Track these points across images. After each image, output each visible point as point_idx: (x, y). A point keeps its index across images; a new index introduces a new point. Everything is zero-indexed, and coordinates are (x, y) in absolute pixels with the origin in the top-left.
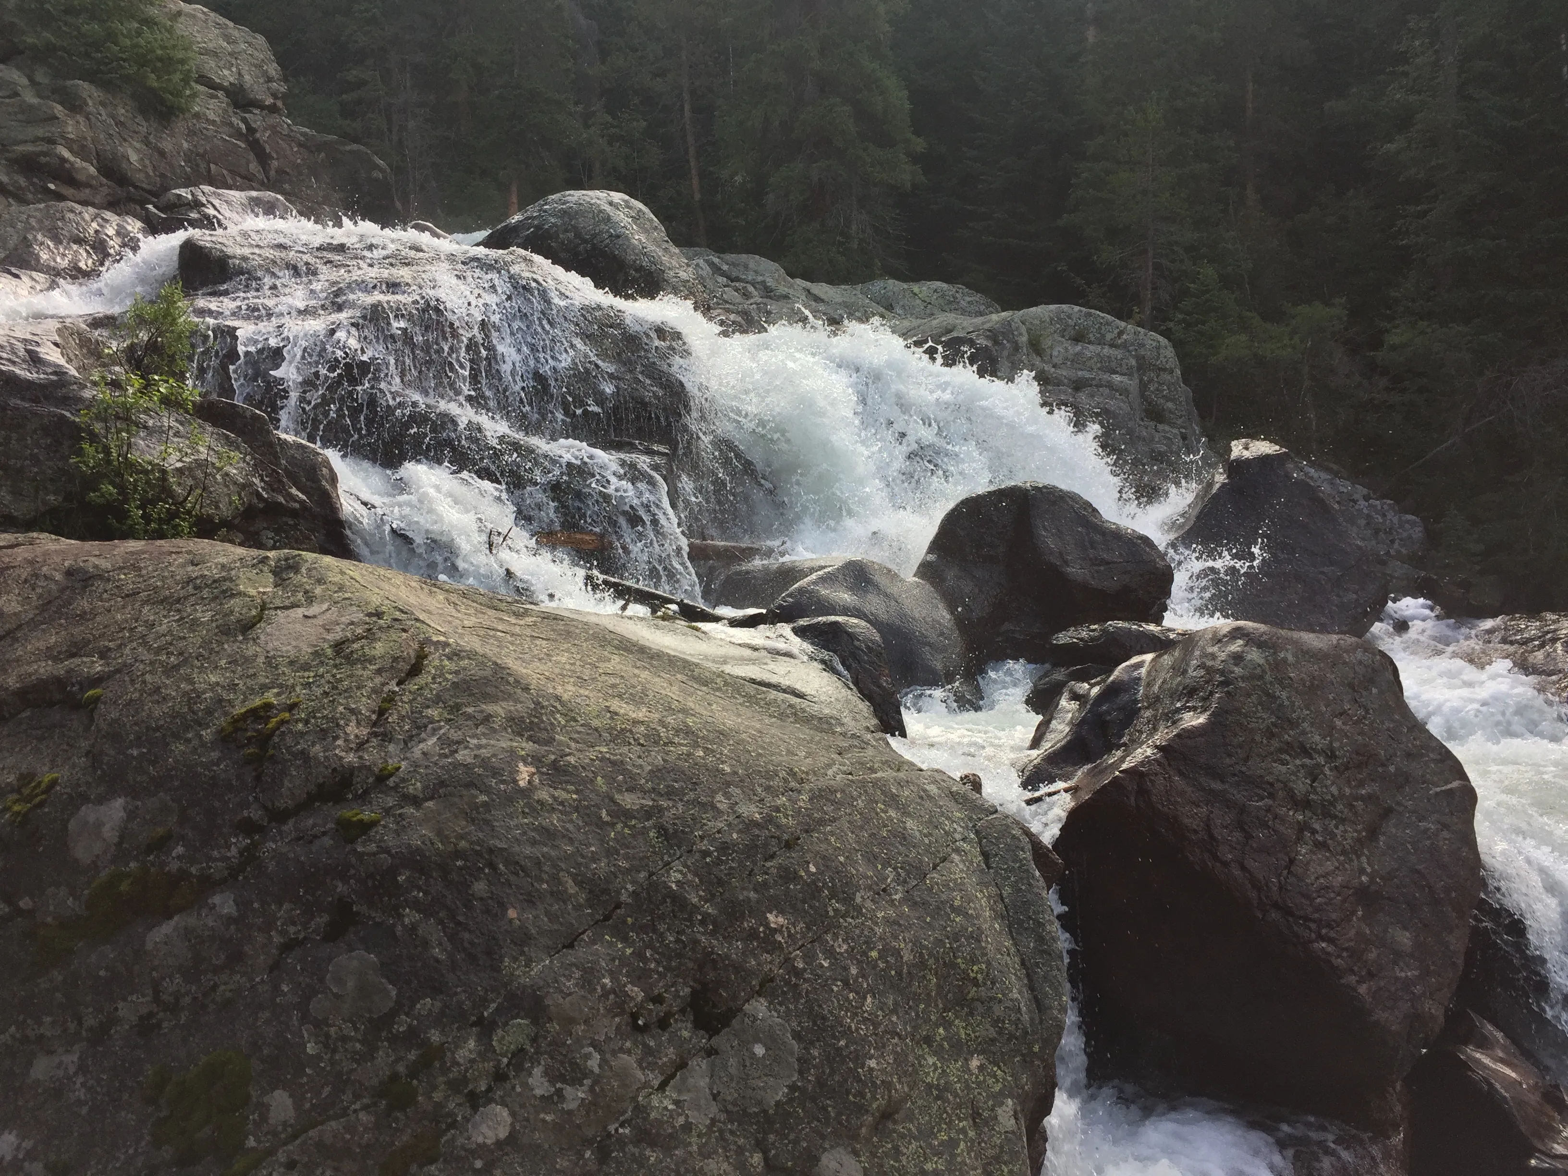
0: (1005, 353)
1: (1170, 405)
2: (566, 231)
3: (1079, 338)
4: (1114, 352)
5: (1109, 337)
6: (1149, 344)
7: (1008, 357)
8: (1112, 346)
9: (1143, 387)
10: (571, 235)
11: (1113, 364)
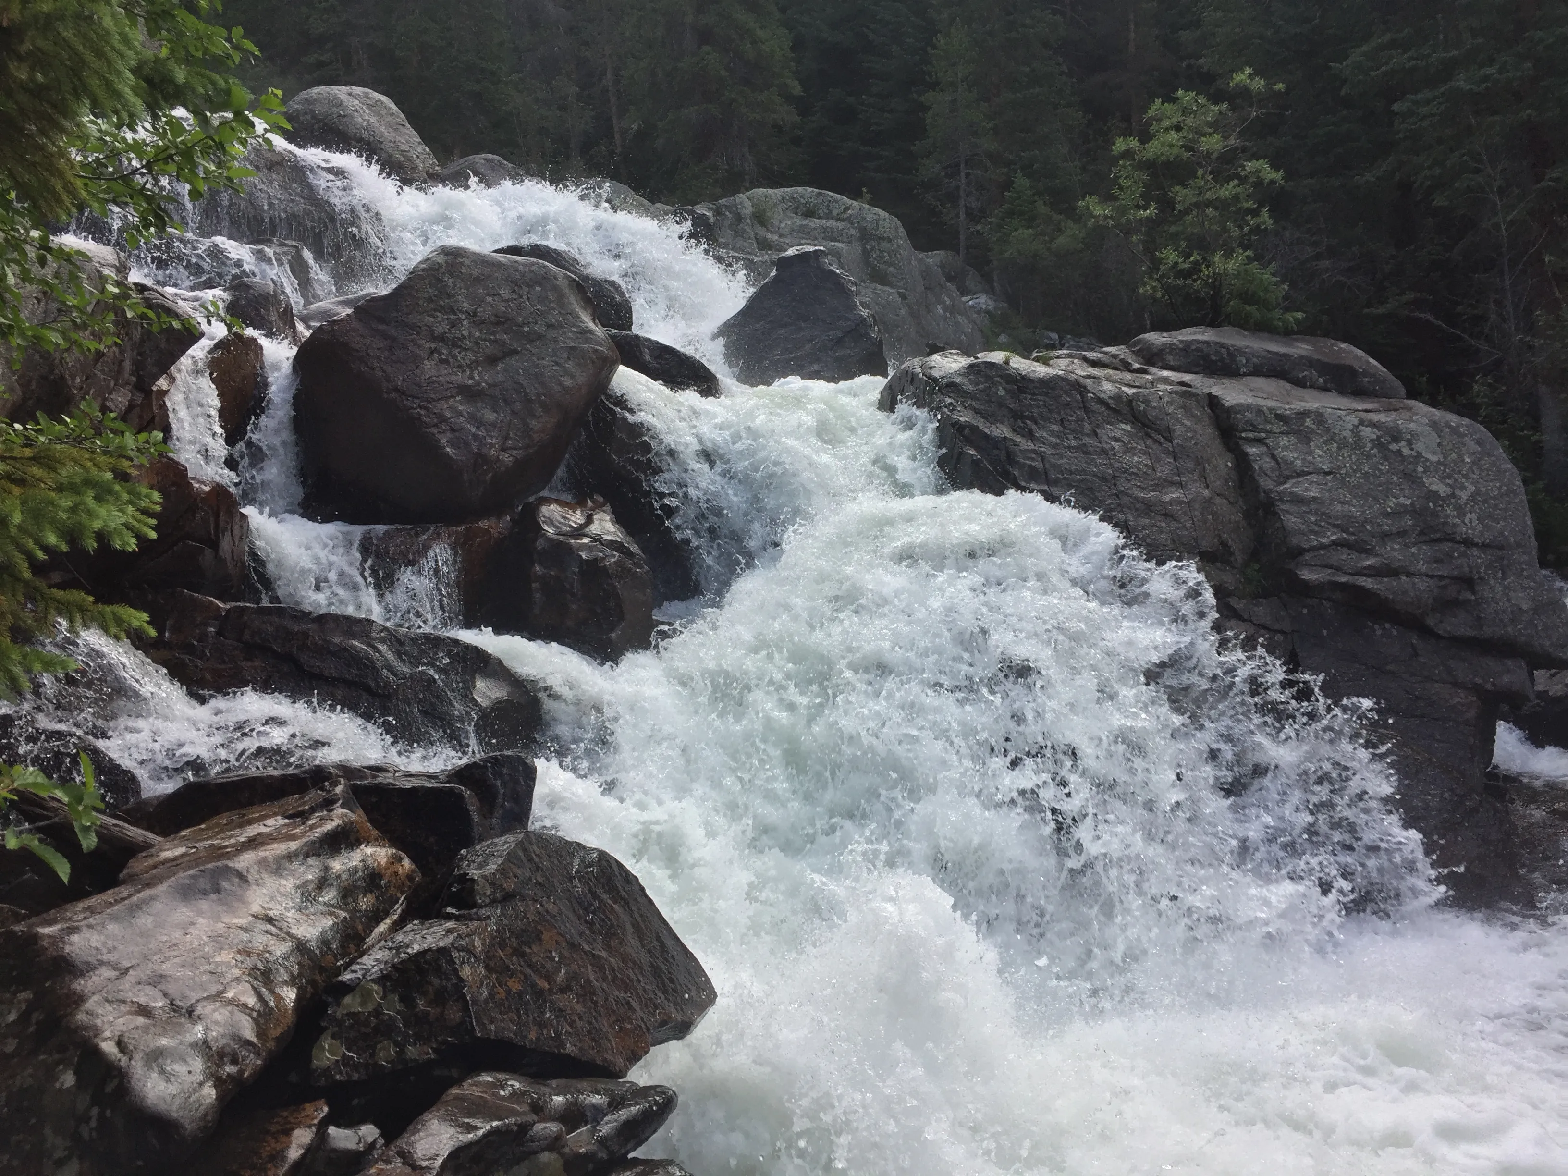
0: (727, 223)
1: (891, 269)
2: (306, 113)
3: (810, 213)
4: (841, 225)
5: (835, 212)
6: (869, 217)
7: (730, 227)
8: (839, 220)
9: (866, 254)
10: (309, 117)
11: (835, 234)
